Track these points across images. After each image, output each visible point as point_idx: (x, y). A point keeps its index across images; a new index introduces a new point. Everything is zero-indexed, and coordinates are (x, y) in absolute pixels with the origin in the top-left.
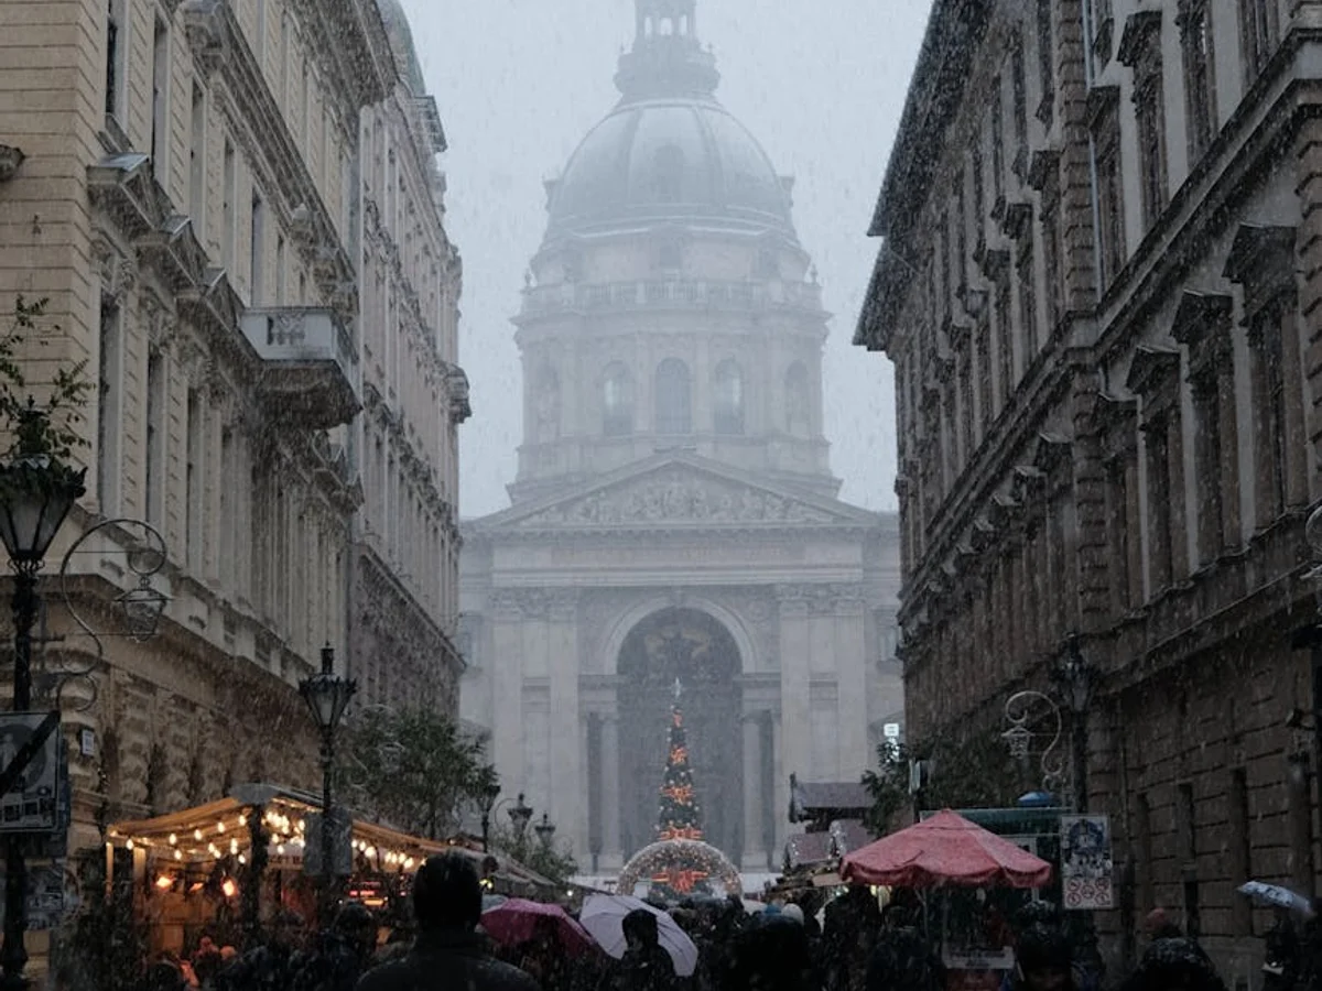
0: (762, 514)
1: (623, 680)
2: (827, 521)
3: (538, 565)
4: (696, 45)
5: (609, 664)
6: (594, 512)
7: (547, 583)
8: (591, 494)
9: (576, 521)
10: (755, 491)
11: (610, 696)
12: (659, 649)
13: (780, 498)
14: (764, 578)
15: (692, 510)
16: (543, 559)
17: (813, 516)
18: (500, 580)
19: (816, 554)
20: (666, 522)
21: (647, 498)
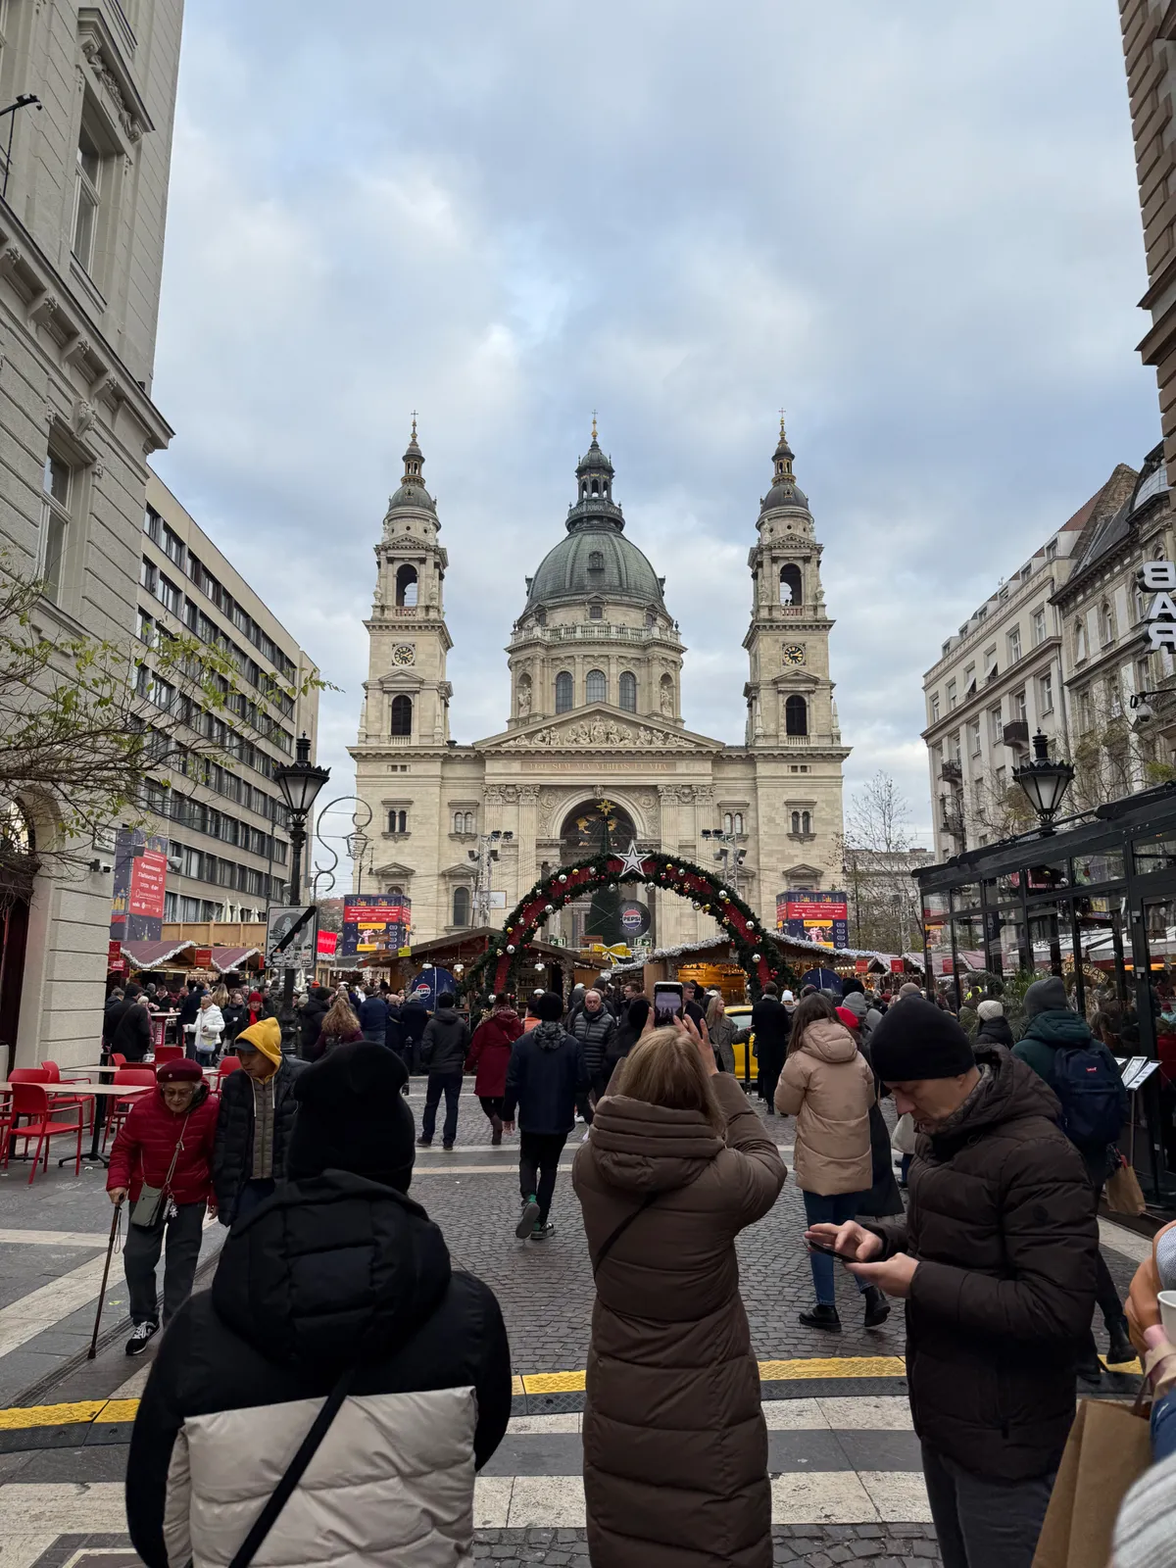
0: (651, 742)
1: (564, 841)
2: (691, 747)
3: (513, 771)
4: (611, 503)
5: (555, 832)
6: (547, 739)
7: (518, 782)
8: (545, 728)
9: (535, 744)
10: (647, 728)
11: (556, 852)
12: (586, 828)
13: (662, 732)
14: (651, 781)
15: (607, 738)
16: (516, 767)
17: (683, 743)
18: (489, 780)
19: (682, 767)
20: (592, 745)
21: (580, 731)
